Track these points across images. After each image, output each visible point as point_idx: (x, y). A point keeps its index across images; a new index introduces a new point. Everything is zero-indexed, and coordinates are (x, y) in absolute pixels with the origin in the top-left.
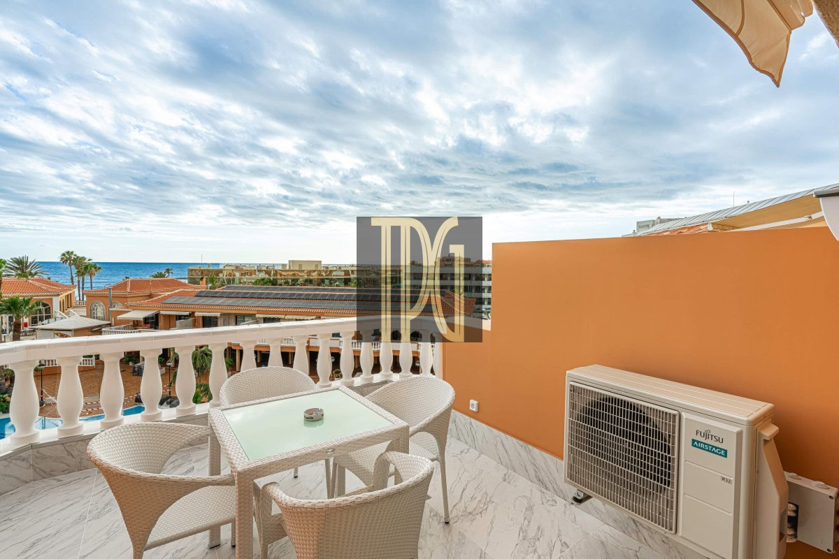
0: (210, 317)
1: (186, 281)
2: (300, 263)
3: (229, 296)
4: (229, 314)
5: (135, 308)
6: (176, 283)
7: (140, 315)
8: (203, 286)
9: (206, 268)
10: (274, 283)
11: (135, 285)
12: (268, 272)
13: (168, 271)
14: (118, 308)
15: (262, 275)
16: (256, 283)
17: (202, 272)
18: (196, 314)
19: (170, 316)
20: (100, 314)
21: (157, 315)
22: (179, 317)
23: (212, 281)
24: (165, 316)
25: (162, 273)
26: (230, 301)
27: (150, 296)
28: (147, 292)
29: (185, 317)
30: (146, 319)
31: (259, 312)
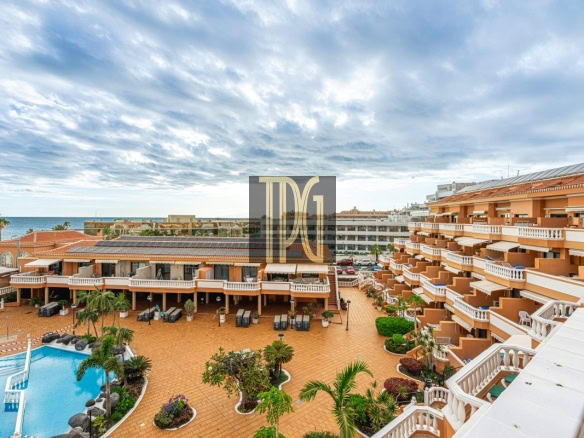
0: (108, 264)
1: (82, 232)
2: (178, 217)
3: (125, 245)
4: (125, 261)
5: (41, 257)
6: (74, 235)
7: (45, 263)
8: (100, 237)
9: (99, 221)
10: (156, 233)
11: (41, 236)
12: (151, 225)
13: (66, 224)
14: (25, 256)
15: (146, 227)
16: (141, 234)
17: (96, 224)
18: (97, 261)
19: (72, 263)
20: (8, 262)
21: (61, 263)
22: (81, 264)
23: (106, 232)
24: (67, 263)
25: (62, 225)
26: (126, 250)
27: (54, 246)
28: (52, 243)
29: (86, 264)
30: (51, 267)
31: (153, 259)
